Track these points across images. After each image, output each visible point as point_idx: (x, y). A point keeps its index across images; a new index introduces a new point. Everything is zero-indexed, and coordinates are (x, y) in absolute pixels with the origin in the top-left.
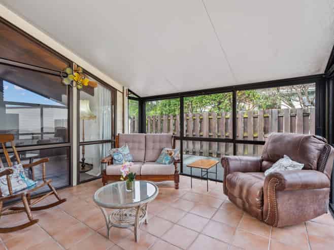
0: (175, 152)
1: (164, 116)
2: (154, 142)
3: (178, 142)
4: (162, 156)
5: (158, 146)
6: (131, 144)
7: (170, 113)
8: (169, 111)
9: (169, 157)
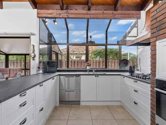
0: (22, 74)
1: (18, 61)
2: (13, 71)
3: (23, 71)
4: (17, 75)
5: (15, 72)
6: (2, 72)
7: (21, 59)
8: (21, 58)
9: (20, 75)
